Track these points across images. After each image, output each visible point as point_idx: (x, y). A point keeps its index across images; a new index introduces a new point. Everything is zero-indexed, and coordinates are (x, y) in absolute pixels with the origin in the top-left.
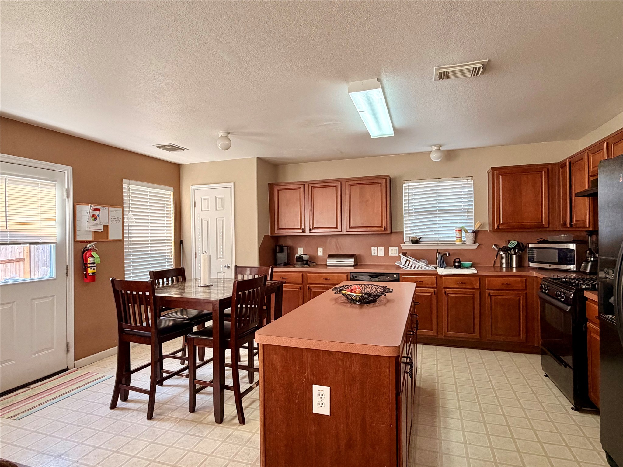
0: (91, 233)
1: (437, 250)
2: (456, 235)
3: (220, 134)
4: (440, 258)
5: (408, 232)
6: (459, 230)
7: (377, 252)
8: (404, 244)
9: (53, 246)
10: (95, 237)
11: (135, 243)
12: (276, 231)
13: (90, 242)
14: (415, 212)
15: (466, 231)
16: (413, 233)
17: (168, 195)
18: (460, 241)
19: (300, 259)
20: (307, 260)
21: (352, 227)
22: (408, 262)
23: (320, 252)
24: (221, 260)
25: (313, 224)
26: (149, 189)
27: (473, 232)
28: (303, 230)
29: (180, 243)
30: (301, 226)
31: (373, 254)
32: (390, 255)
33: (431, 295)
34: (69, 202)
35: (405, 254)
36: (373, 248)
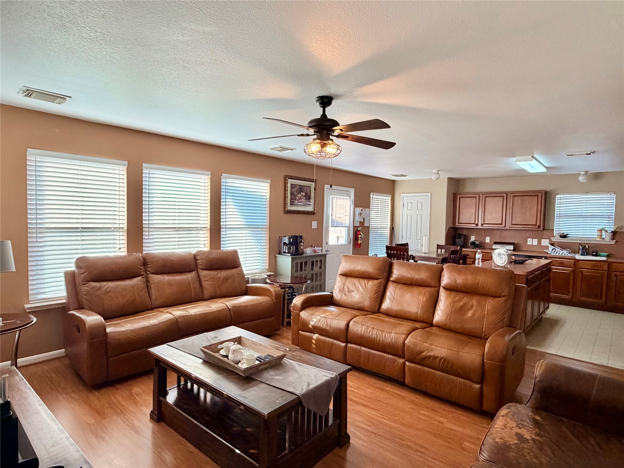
0: (359, 222)
1: (580, 243)
2: (598, 233)
3: (434, 171)
4: (581, 249)
5: (557, 230)
6: (600, 230)
7: (532, 242)
8: (553, 238)
9: (347, 228)
10: (360, 225)
11: (377, 228)
12: (457, 224)
13: (359, 227)
14: (564, 216)
15: (606, 231)
16: (562, 231)
17: (387, 200)
18: (600, 238)
19: (473, 243)
20: (477, 245)
21: (513, 225)
22: (554, 250)
23: (488, 240)
24: (419, 241)
25: (484, 221)
26: (380, 197)
27: (612, 232)
28: (476, 224)
29: (392, 229)
30: (475, 222)
31: (528, 243)
32: (542, 245)
33: (570, 273)
34: (352, 206)
35: (552, 244)
36: (529, 239)
